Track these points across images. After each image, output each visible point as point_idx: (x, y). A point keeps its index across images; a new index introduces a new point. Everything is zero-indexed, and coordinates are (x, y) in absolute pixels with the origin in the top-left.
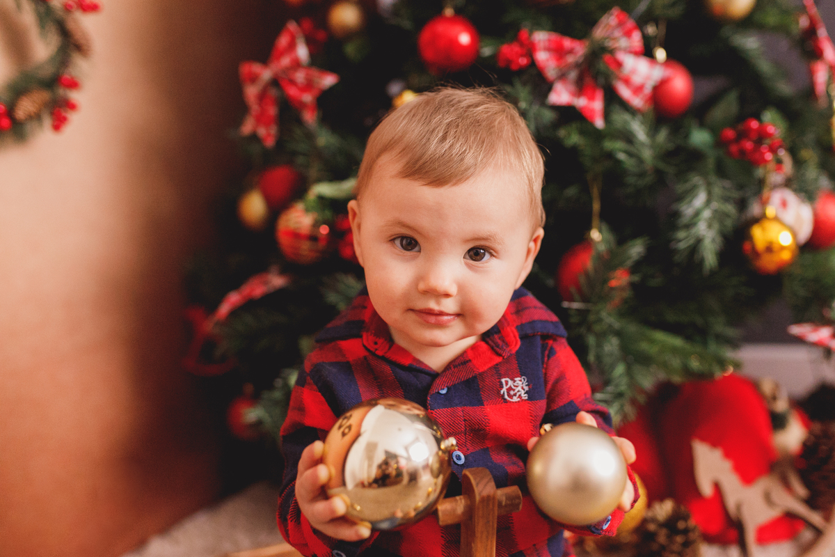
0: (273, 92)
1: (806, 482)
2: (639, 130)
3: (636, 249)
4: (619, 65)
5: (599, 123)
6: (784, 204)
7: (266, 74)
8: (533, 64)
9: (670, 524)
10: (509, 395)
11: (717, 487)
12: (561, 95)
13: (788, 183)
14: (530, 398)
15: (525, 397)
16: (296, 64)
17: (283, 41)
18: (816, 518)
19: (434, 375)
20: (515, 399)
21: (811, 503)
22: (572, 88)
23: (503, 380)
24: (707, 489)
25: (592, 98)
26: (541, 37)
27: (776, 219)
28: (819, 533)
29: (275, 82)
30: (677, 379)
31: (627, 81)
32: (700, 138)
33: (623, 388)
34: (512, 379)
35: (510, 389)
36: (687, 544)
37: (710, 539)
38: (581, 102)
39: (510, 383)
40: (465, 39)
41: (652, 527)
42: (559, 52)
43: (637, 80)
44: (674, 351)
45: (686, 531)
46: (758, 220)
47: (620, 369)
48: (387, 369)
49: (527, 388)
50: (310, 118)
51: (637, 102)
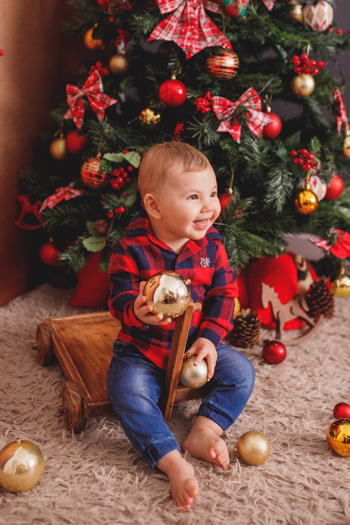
0: (83, 101)
1: (309, 306)
2: (255, 147)
3: (249, 202)
4: (251, 115)
5: (239, 141)
6: (315, 183)
7: (81, 93)
8: (212, 110)
9: (248, 319)
10: (203, 265)
11: (270, 303)
12: (223, 128)
13: (318, 174)
14: (210, 266)
15: (208, 266)
16: (98, 91)
17: (91, 78)
18: (311, 321)
19: (177, 255)
20: (205, 266)
21: (309, 314)
22: (228, 124)
23: (201, 259)
24: (266, 305)
25: (236, 130)
26: (216, 98)
27: (311, 191)
28: (311, 327)
29: (85, 97)
30: (258, 256)
31: (253, 123)
32: (282, 152)
33: (236, 260)
34: (204, 259)
35: (203, 262)
36: (254, 328)
37: (264, 327)
38: (232, 131)
39: (204, 260)
40: (180, 92)
41: (240, 320)
42: (225, 107)
43: (257, 122)
44: (259, 244)
45: (255, 322)
46: (303, 190)
47: (235, 252)
48: (159, 250)
49: (209, 262)
50: (100, 117)
51: (256, 133)
